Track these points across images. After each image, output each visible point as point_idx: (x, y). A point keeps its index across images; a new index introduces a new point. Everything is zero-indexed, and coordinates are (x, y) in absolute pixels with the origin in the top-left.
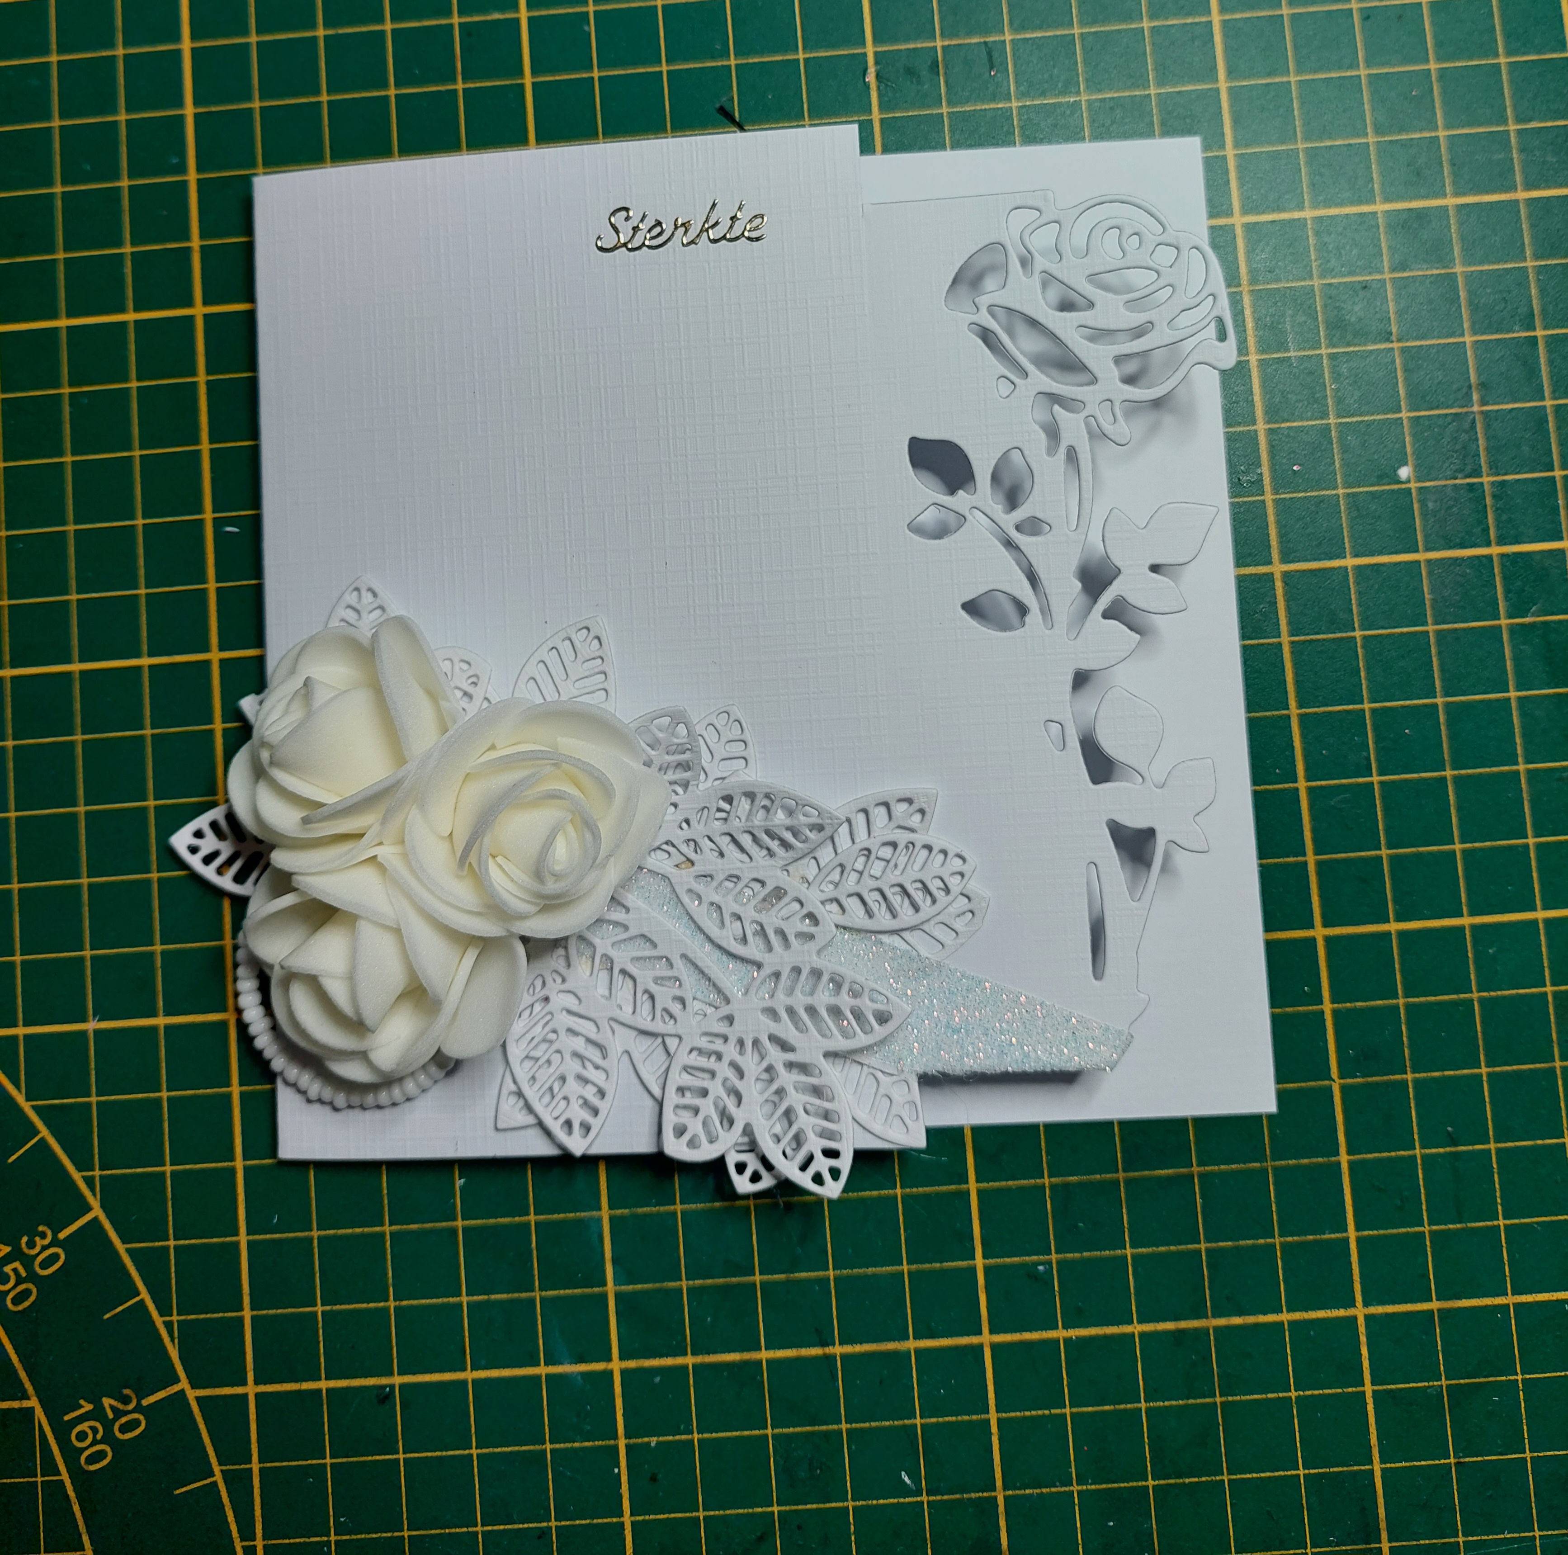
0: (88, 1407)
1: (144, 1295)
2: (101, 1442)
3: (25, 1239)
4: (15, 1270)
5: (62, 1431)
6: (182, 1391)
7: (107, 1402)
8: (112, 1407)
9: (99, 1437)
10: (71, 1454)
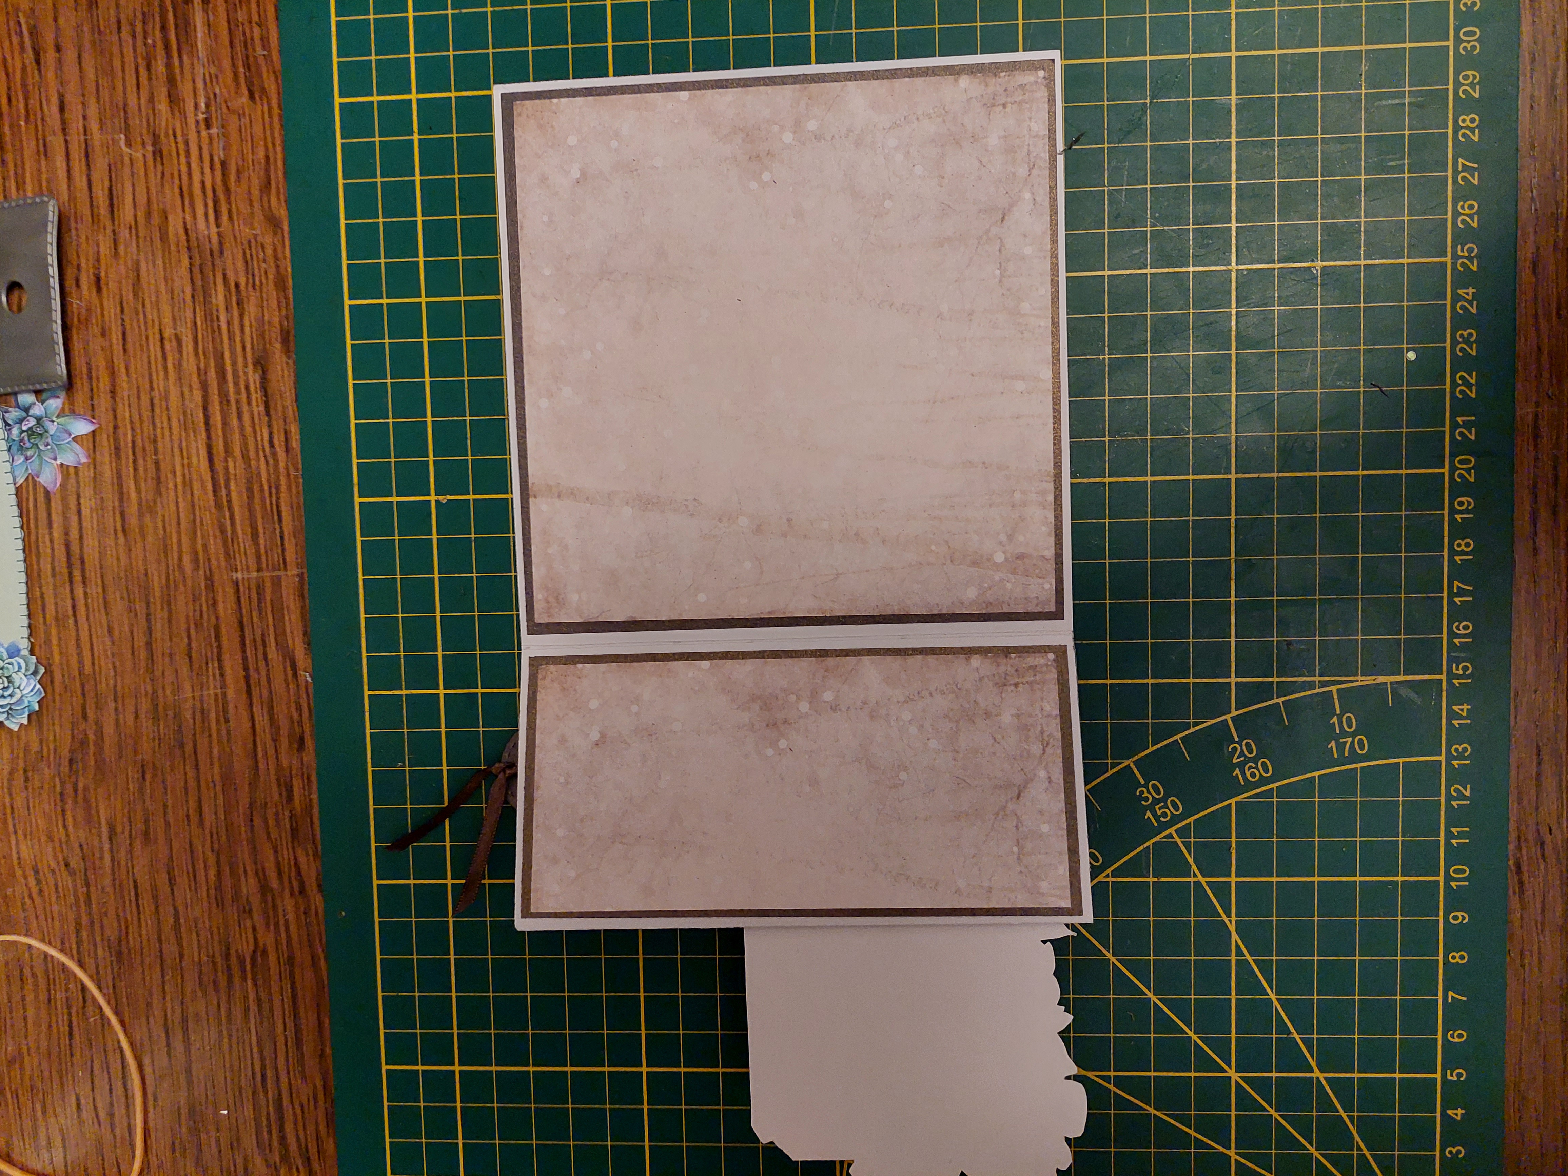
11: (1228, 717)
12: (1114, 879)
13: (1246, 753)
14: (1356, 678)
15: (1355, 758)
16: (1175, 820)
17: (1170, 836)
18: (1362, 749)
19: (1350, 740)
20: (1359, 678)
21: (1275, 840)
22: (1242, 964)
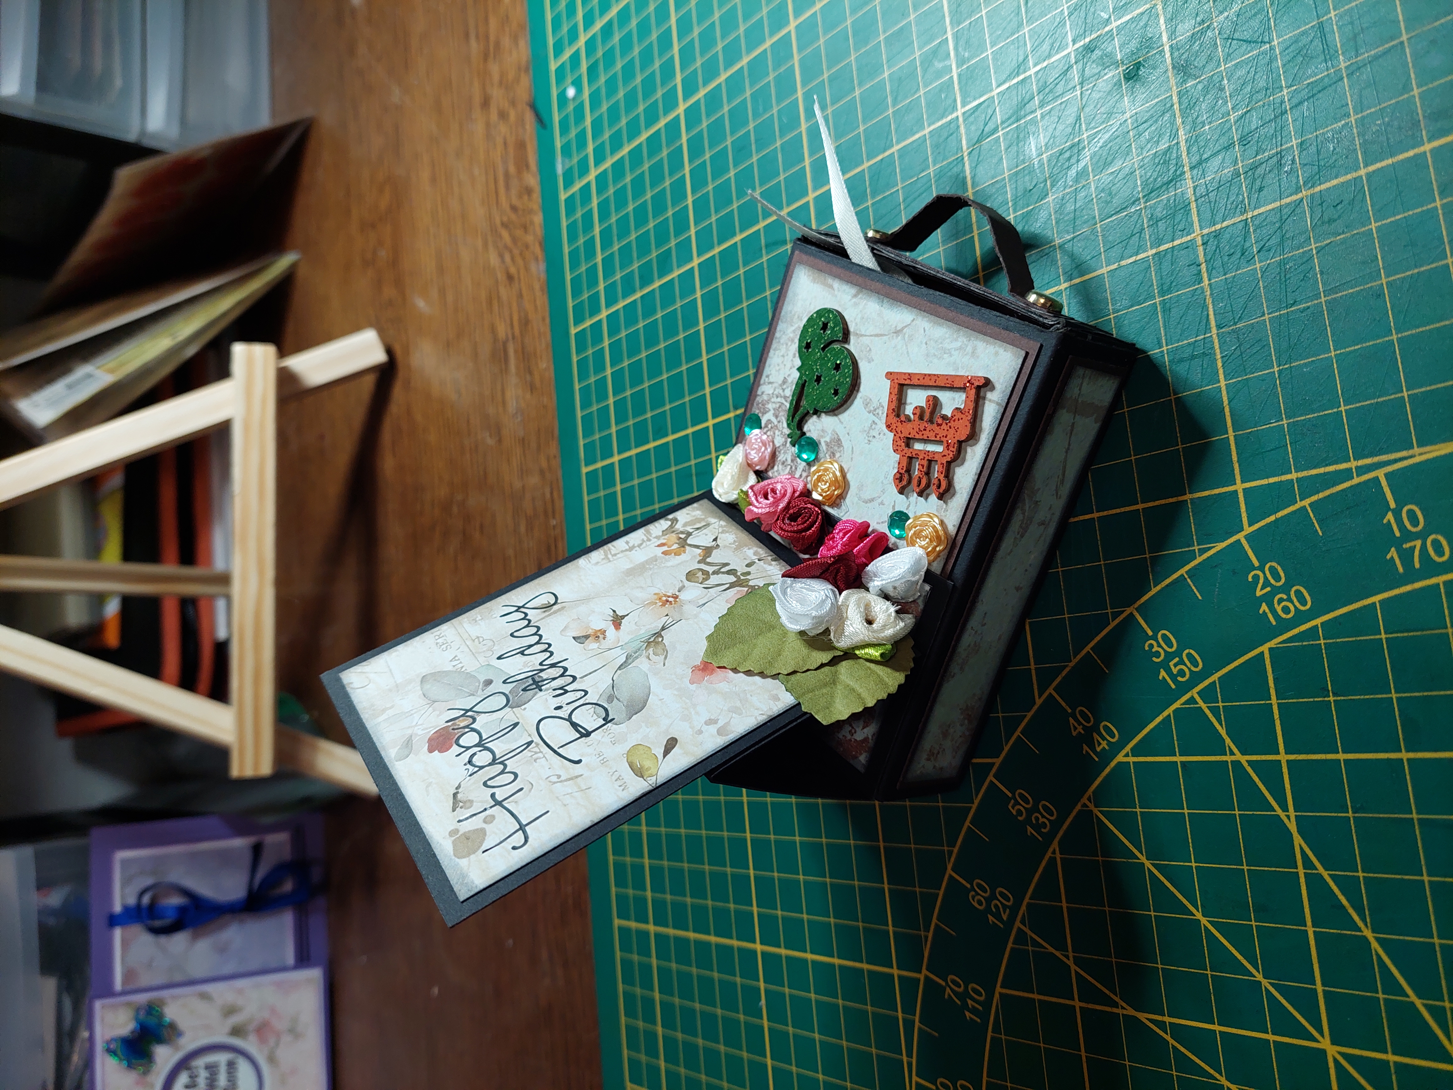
0: (1264, 607)
1: (1183, 571)
2: (1289, 595)
3: (1154, 659)
4: (1175, 665)
5: (1285, 626)
6: (1246, 537)
7: (1259, 593)
8: (1262, 589)
9: (1285, 597)
10: (1301, 617)
11: (1240, 536)
12: (1136, 759)
13: (1272, 581)
14: (1411, 452)
15: (1430, 568)
16: (1196, 678)
17: (1192, 700)
18: (1440, 553)
19: (1418, 543)
20: (1416, 450)
21: (1332, 699)
22: (1315, 882)
